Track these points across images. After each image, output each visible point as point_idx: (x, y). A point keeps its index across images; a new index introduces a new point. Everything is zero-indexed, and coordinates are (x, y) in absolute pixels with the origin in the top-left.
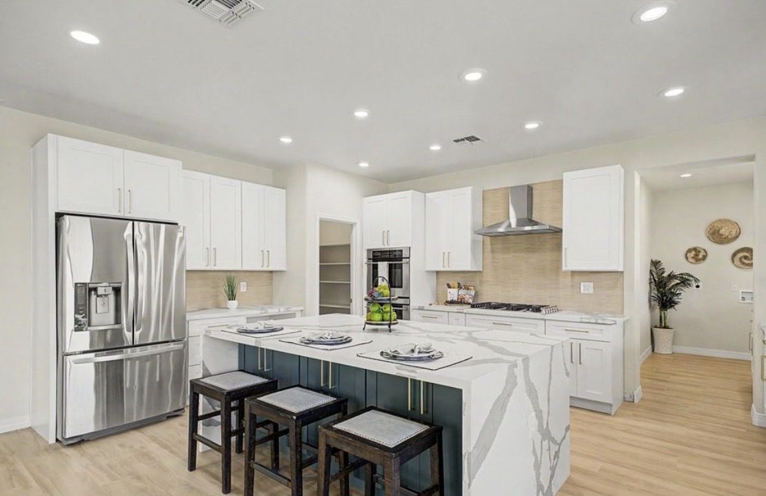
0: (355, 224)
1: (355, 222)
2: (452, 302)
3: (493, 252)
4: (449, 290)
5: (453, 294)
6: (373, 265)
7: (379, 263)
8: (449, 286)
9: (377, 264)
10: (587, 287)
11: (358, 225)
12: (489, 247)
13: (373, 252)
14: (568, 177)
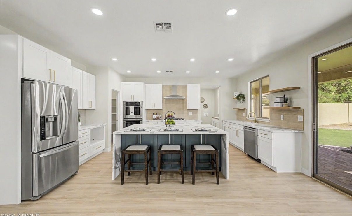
0: (119, 92)
1: (119, 91)
2: (155, 119)
3: (166, 104)
4: (153, 115)
5: (155, 116)
6: (126, 107)
7: (130, 106)
8: (154, 114)
9: (129, 107)
10: (191, 113)
11: (120, 92)
12: (165, 102)
13: (126, 102)
14: (189, 86)
